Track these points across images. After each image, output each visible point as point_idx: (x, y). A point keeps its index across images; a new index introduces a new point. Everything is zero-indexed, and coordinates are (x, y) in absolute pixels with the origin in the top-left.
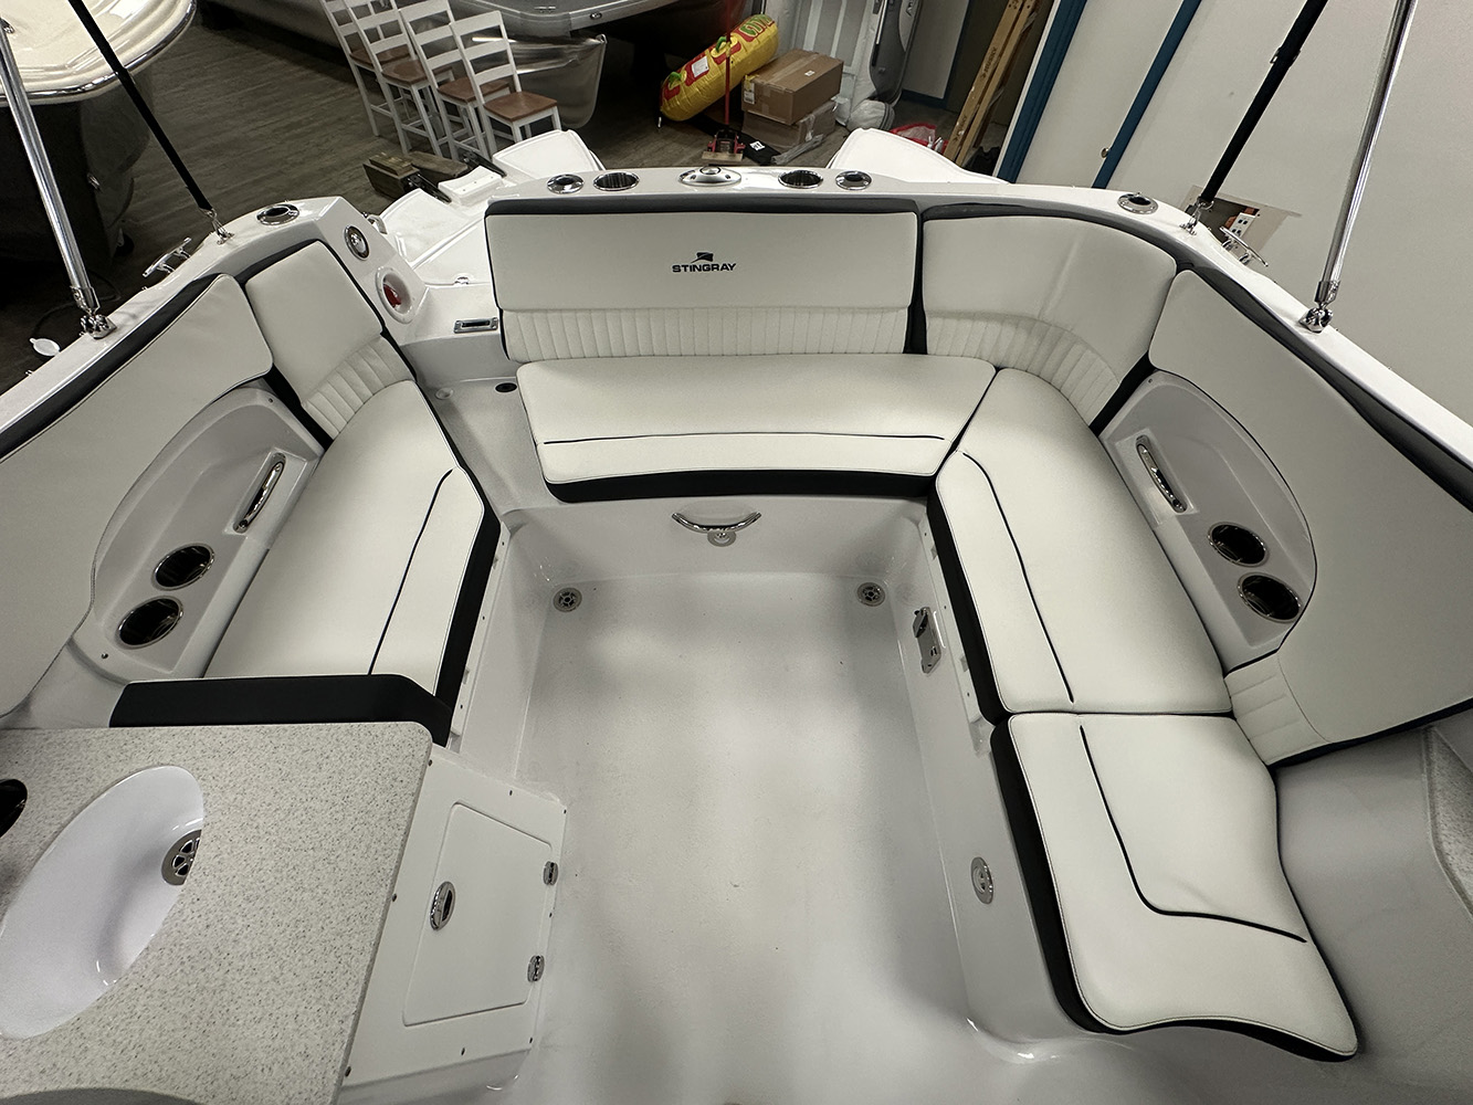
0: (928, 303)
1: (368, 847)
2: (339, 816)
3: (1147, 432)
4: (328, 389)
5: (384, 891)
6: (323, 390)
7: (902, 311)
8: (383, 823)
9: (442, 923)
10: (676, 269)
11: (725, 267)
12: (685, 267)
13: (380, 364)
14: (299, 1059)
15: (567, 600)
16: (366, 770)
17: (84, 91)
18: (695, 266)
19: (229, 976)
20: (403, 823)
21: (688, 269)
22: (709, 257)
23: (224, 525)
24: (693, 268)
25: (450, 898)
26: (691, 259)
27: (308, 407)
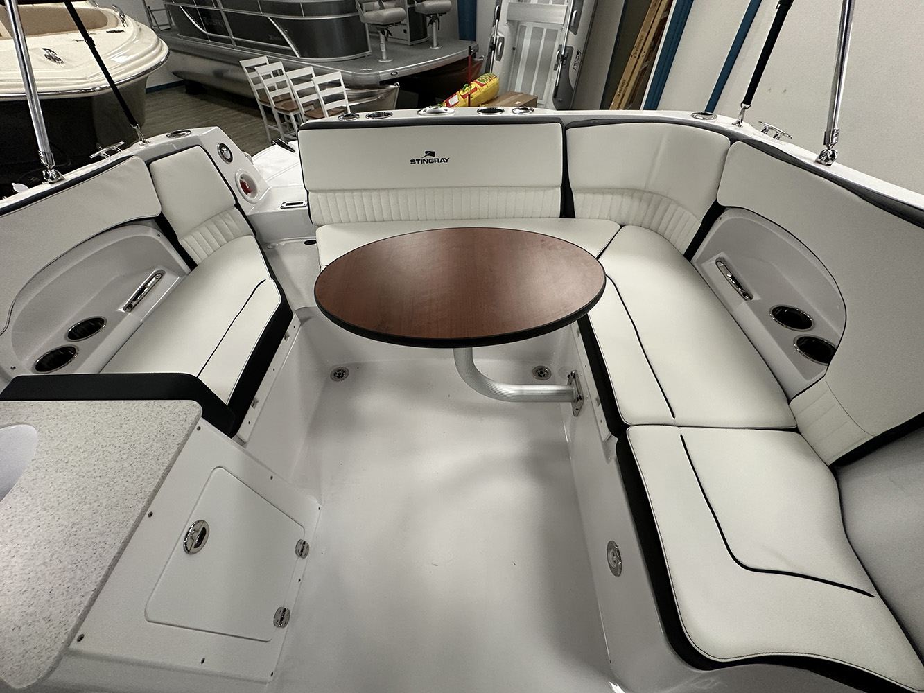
0: (573, 183)
1: (139, 476)
2: (125, 457)
3: (722, 255)
4: (198, 234)
5: (141, 506)
6: (194, 234)
7: (557, 189)
8: (153, 462)
9: (193, 550)
10: (413, 162)
11: (443, 160)
12: (418, 160)
13: (232, 223)
14: (42, 622)
15: (340, 374)
16: (152, 428)
17: (95, 91)
18: (424, 160)
19: (14, 560)
20: (167, 463)
21: (420, 161)
22: (433, 154)
23: (118, 306)
24: (423, 161)
25: (204, 533)
26: (422, 155)
27: (182, 242)
